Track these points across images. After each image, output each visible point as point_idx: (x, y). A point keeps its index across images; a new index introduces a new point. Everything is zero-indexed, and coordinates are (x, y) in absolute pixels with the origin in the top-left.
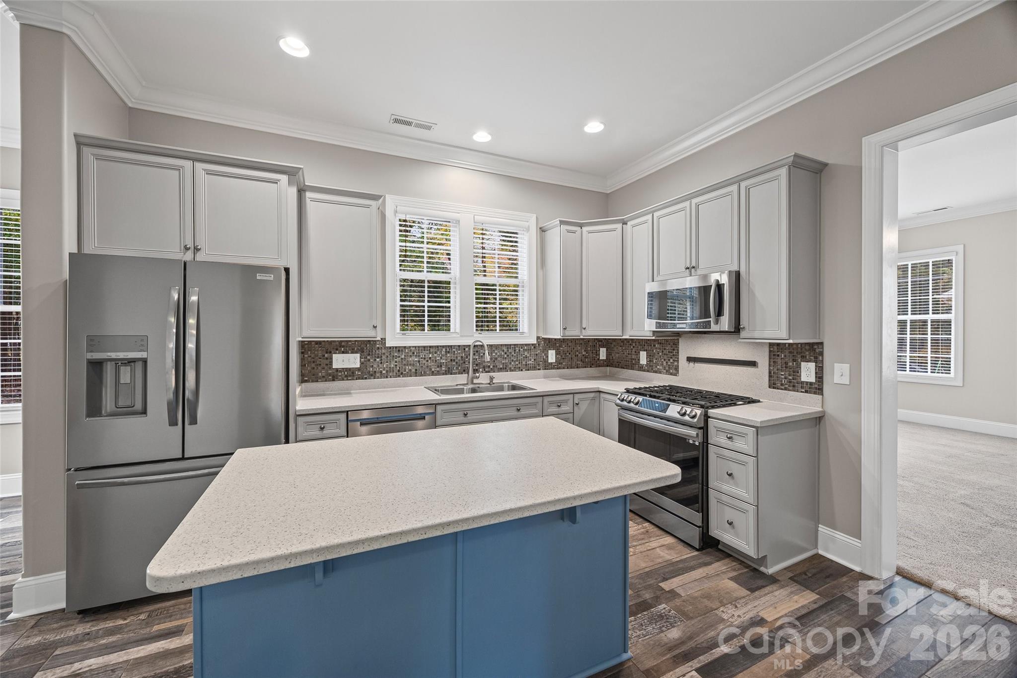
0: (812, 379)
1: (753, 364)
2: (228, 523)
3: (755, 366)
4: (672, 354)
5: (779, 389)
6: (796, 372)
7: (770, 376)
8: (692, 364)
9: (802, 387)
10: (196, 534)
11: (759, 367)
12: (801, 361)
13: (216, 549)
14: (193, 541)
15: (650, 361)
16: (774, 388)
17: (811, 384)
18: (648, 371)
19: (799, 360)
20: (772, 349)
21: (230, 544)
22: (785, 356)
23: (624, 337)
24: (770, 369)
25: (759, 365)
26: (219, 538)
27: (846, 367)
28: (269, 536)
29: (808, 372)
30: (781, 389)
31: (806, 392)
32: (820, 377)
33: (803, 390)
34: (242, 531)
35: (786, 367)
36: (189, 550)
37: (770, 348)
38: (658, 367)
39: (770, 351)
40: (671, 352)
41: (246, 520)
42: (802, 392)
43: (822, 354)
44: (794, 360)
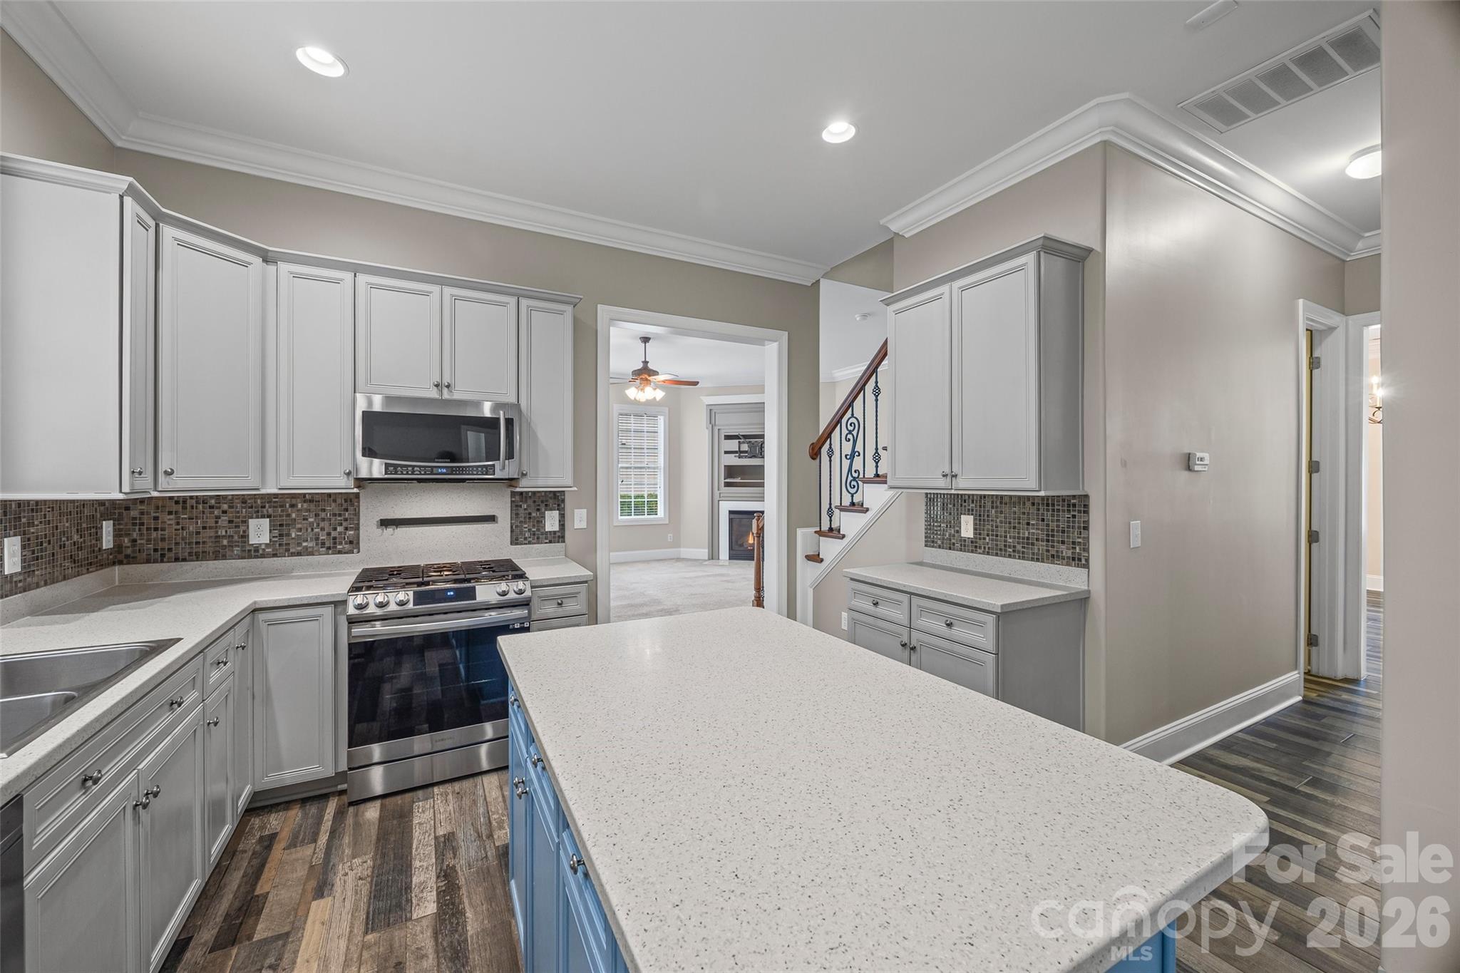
0: (556, 528)
1: (491, 519)
2: (1126, 813)
3: (494, 521)
4: (342, 518)
5: (522, 544)
6: (540, 522)
7: (512, 531)
8: (390, 530)
9: (546, 539)
10: (1184, 827)
11: (499, 522)
12: (546, 510)
13: (1167, 786)
14: (1193, 818)
15: (281, 535)
16: (517, 544)
17: (555, 532)
18: (275, 555)
19: (543, 510)
20: (513, 499)
21: (1146, 783)
22: (528, 506)
23: (263, 491)
24: (511, 523)
25: (499, 519)
26: (1154, 798)
27: (584, 511)
28: (1094, 762)
29: (551, 522)
30: (526, 544)
31: (550, 542)
32: (562, 526)
33: (547, 541)
34: (1117, 789)
35: (530, 518)
36: (1204, 808)
37: (511, 498)
38: (305, 544)
39: (512, 502)
40: (340, 515)
41: (1098, 800)
42: (546, 543)
43: (563, 501)
44: (538, 510)
